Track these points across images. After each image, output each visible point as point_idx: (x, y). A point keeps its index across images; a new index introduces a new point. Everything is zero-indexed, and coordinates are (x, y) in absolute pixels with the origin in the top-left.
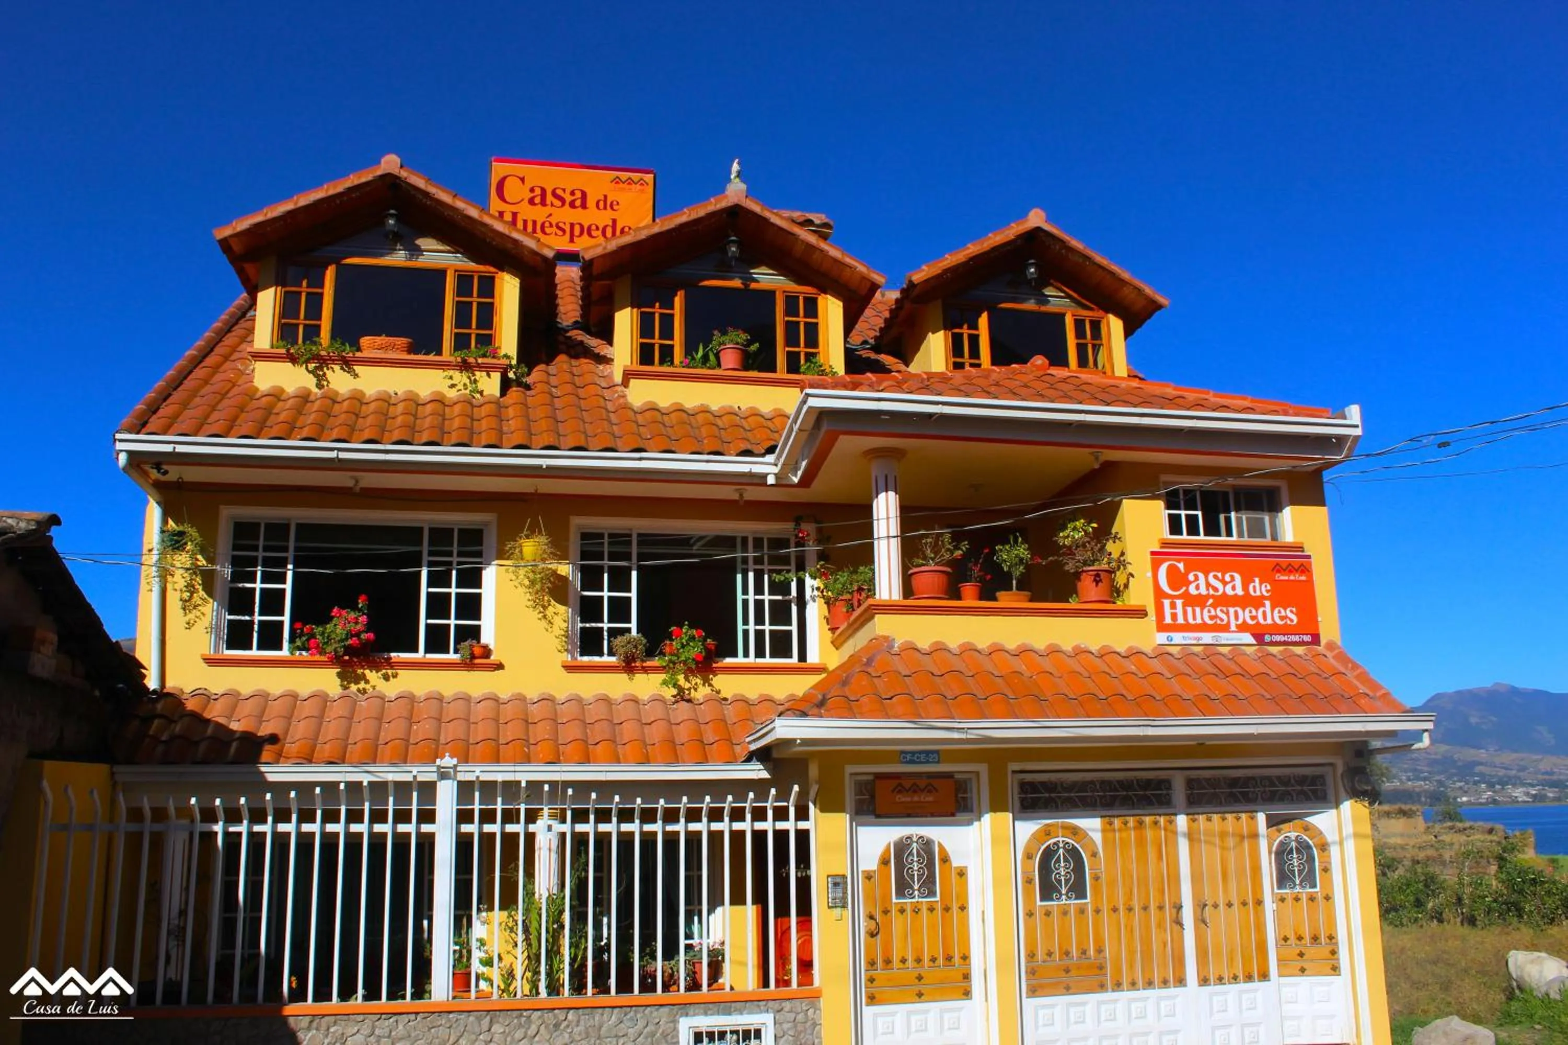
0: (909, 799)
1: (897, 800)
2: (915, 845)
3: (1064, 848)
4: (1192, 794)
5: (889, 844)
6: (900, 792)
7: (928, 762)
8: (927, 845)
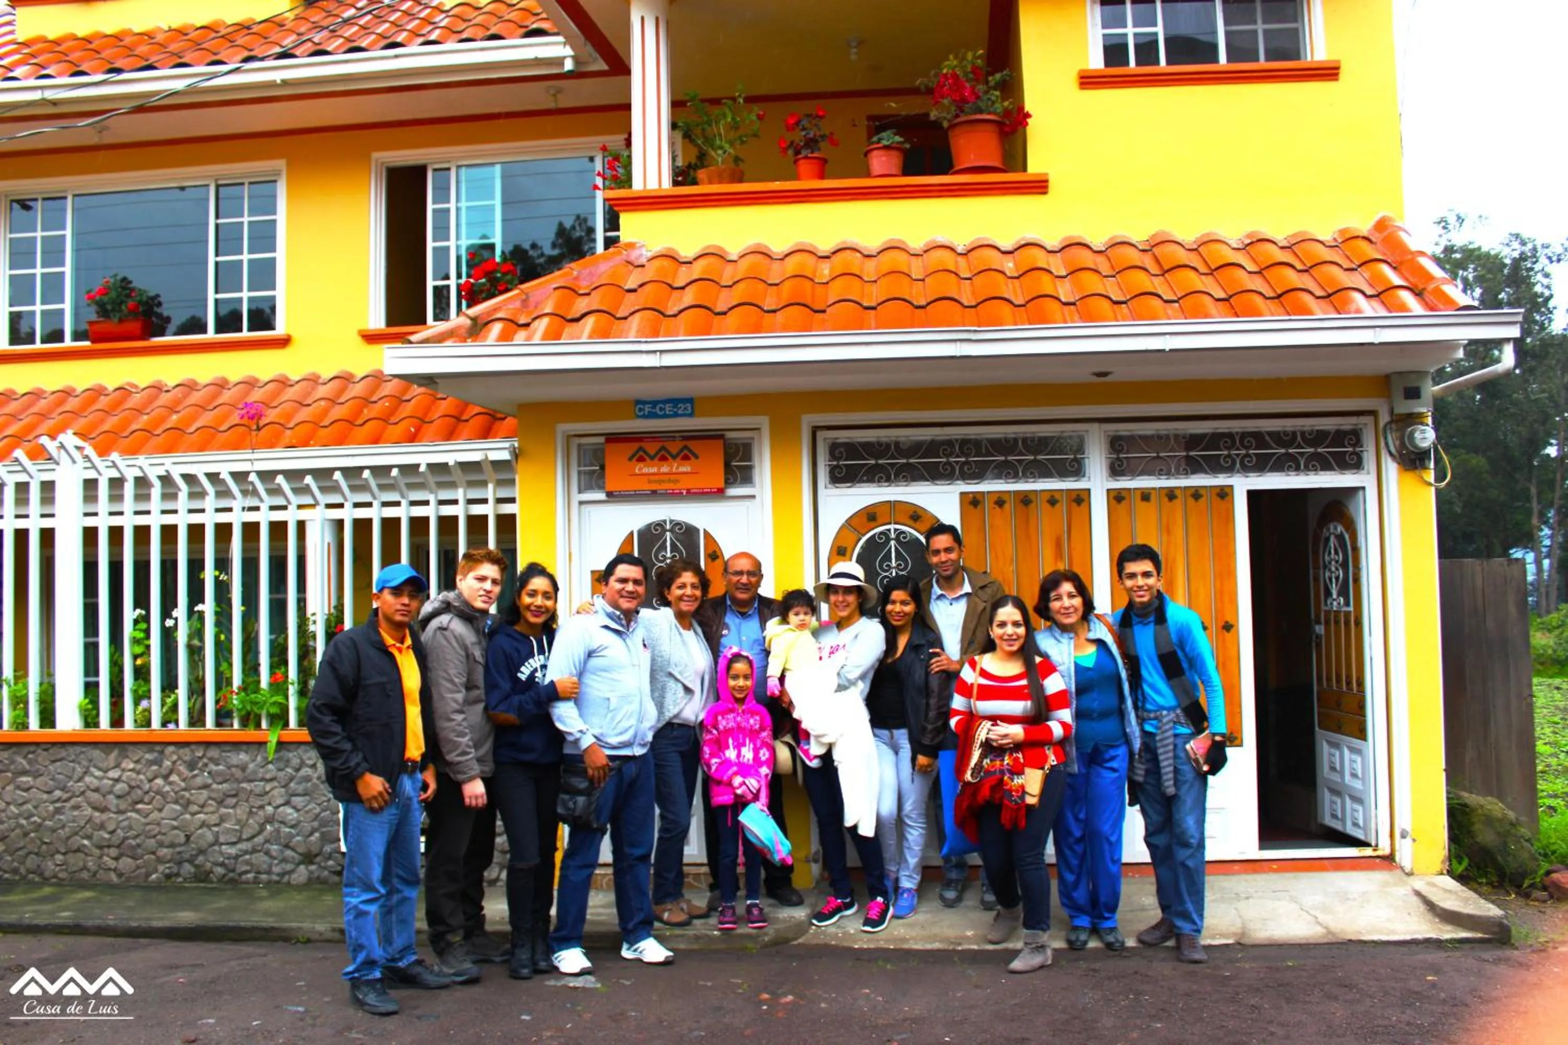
0: (654, 470)
1: (637, 471)
2: (668, 534)
3: (897, 539)
4: (1118, 459)
5: (632, 534)
6: (641, 459)
7: (676, 415)
8: (687, 534)
